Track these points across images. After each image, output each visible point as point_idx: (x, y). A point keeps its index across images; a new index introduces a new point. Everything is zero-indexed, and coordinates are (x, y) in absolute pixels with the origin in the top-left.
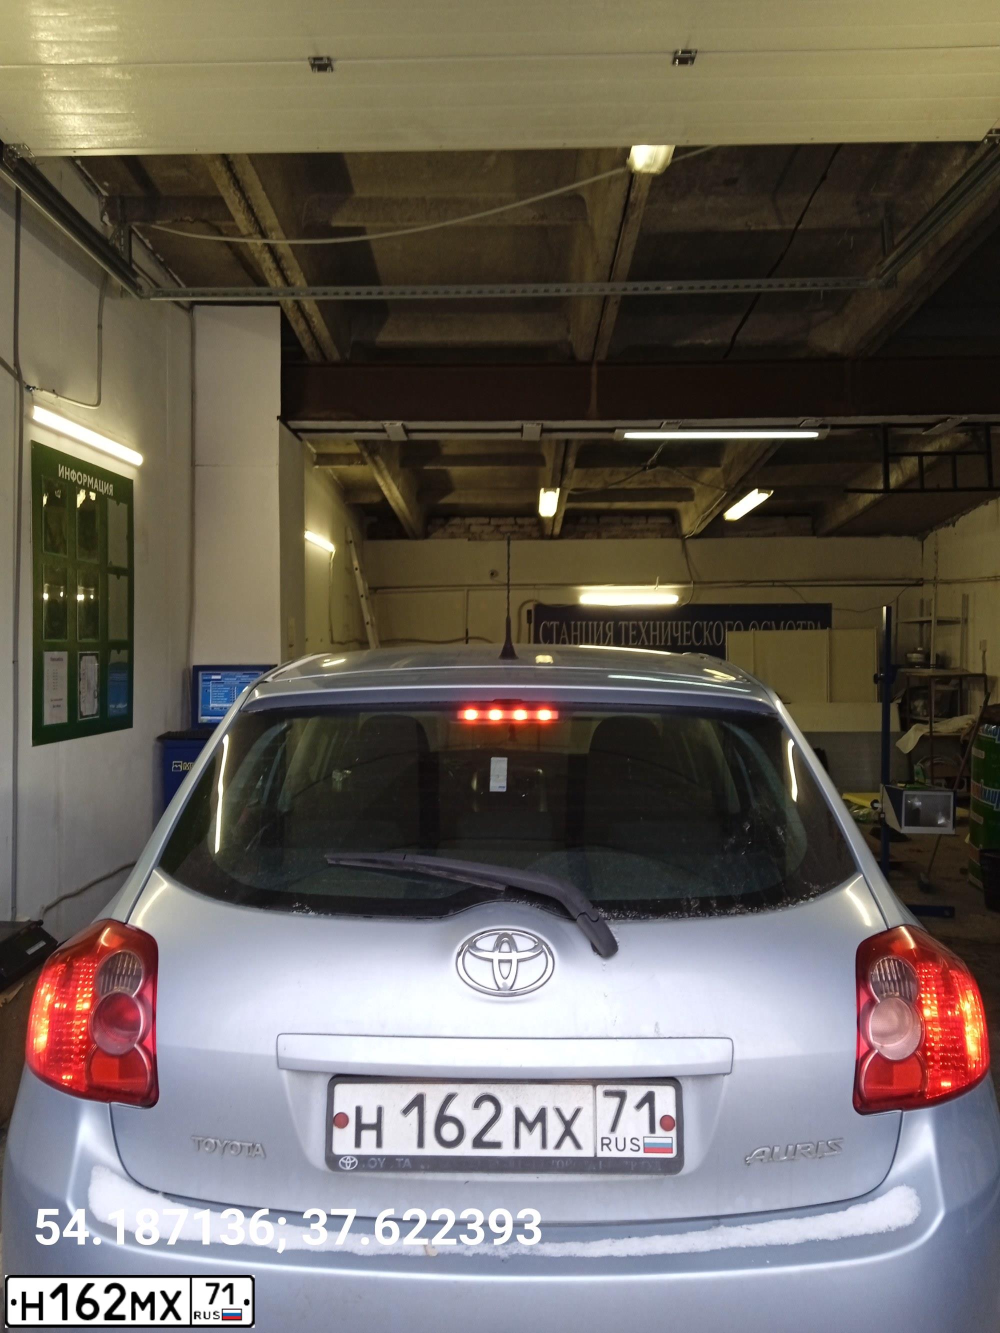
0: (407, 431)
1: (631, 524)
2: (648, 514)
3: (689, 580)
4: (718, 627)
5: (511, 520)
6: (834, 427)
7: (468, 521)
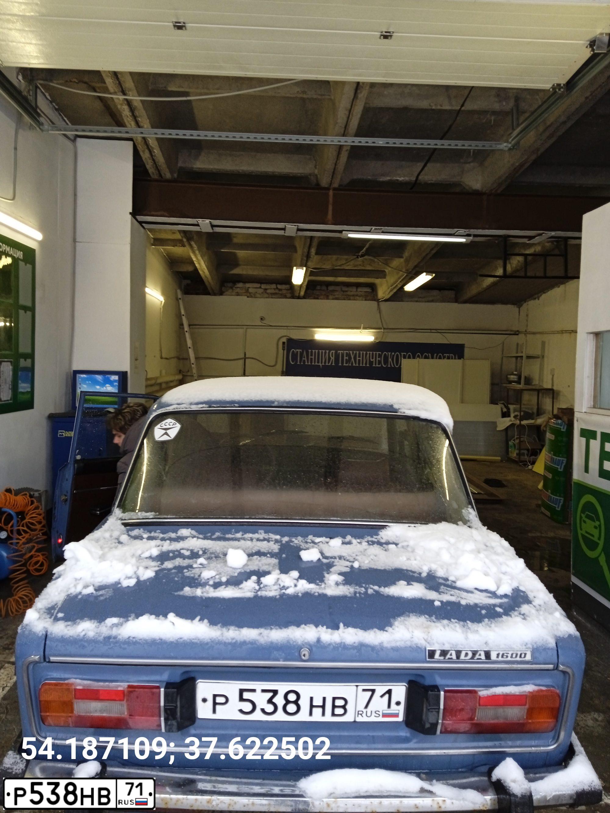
0: (213, 226)
1: (347, 291)
2: (358, 285)
3: (381, 326)
4: (397, 356)
5: (274, 286)
6: (475, 236)
7: (248, 285)
